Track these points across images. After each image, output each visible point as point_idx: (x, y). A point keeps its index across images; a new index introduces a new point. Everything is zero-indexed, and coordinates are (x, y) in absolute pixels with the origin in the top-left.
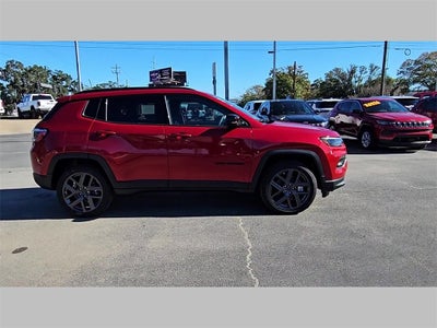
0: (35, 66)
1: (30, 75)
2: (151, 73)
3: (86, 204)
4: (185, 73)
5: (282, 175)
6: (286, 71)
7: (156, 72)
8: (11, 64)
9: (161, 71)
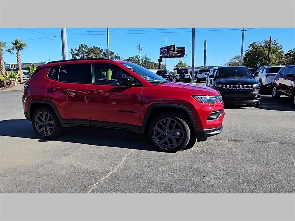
0: (94, 47)
1: (91, 53)
2: (161, 49)
3: (47, 131)
4: (184, 48)
5: (163, 123)
6: (263, 44)
7: (164, 48)
8: (81, 46)
9: (168, 48)
